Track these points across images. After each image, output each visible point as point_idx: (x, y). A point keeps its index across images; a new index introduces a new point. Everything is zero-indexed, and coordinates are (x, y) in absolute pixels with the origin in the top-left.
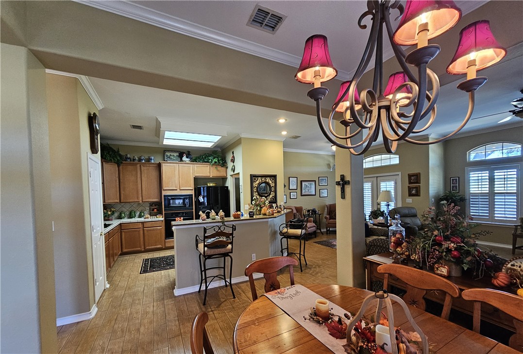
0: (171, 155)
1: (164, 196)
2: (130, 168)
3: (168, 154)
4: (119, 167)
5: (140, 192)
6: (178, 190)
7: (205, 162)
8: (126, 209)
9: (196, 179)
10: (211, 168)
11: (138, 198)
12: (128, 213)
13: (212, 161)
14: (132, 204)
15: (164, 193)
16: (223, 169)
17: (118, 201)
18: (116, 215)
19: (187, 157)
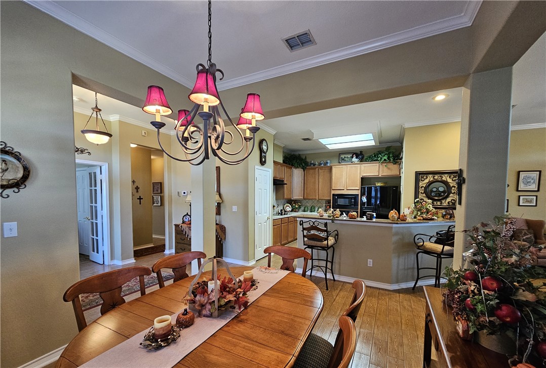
0: (345, 157)
1: (333, 194)
2: (311, 171)
3: (343, 156)
4: (304, 171)
5: (317, 191)
6: (345, 190)
7: (374, 161)
8: (309, 204)
9: (363, 179)
10: (381, 166)
11: (316, 196)
12: (310, 208)
13: (381, 159)
14: (314, 200)
15: (333, 192)
16: (396, 166)
17: (302, 198)
18: (302, 208)
19: (357, 158)
